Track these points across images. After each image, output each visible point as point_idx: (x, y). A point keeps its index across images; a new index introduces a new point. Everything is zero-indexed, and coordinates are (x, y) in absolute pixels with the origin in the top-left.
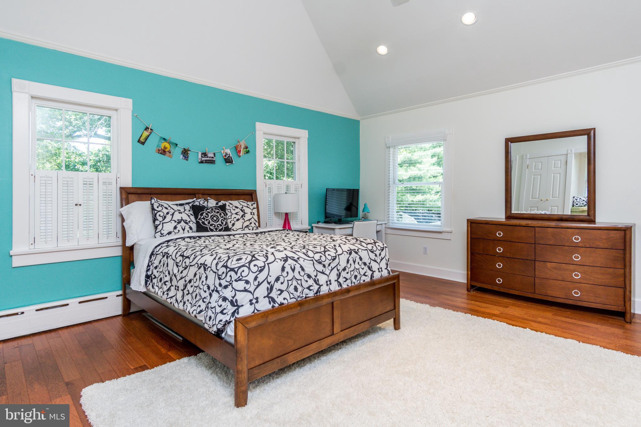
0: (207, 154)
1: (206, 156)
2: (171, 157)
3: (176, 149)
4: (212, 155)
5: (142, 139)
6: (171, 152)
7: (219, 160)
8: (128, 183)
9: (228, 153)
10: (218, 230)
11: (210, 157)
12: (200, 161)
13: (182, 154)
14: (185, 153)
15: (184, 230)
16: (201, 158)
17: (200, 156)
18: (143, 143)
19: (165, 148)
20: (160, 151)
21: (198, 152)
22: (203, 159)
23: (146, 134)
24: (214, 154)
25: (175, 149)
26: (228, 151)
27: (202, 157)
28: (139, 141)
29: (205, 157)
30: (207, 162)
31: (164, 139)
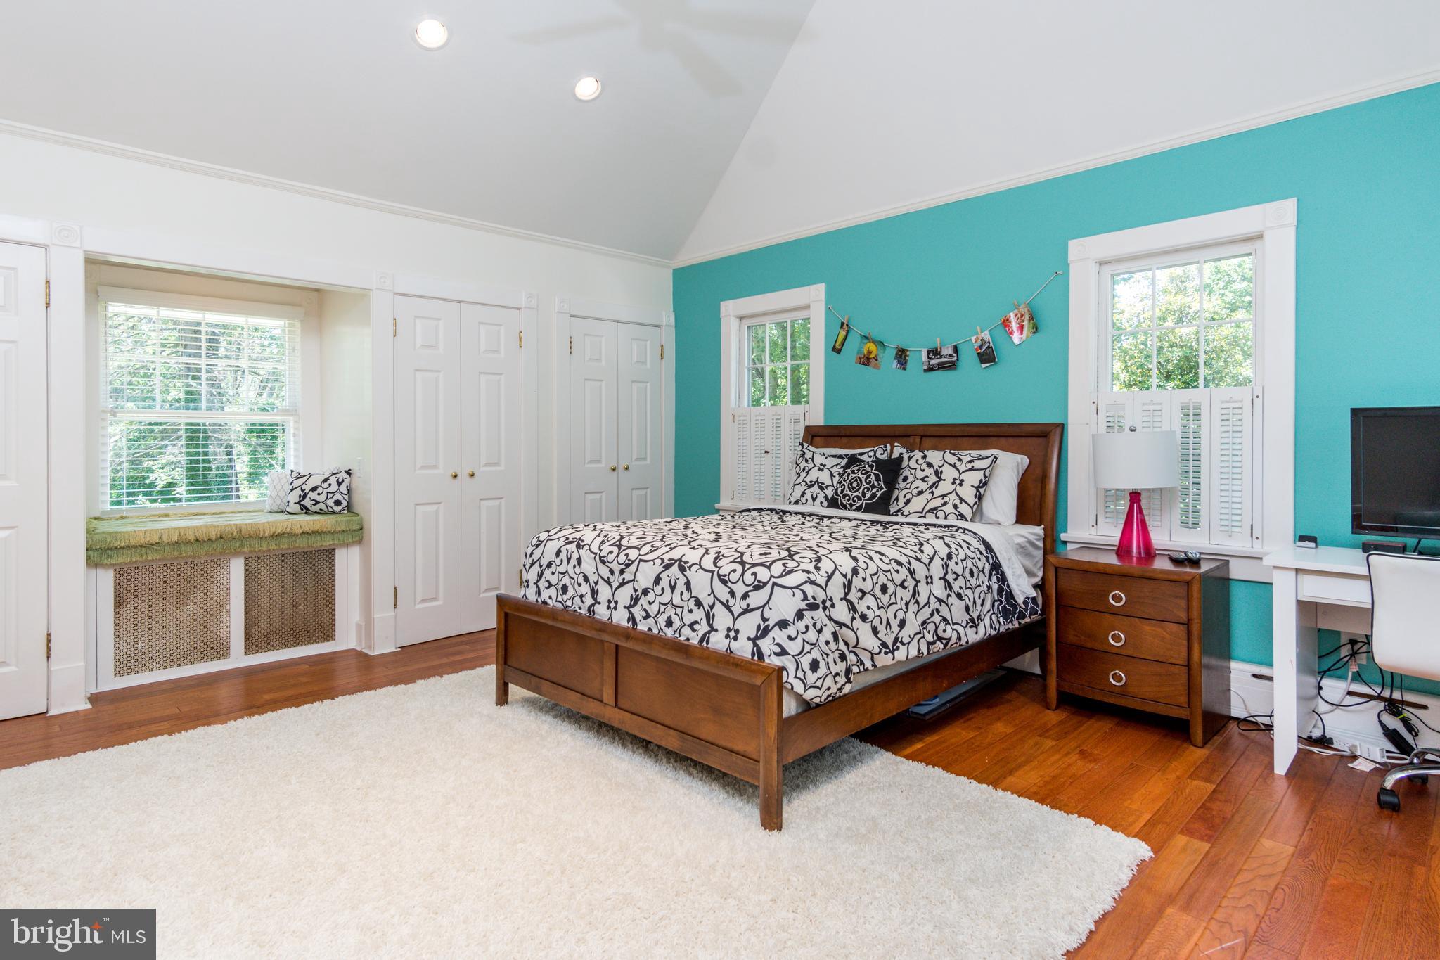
0: (939, 350)
1: (938, 355)
2: (877, 367)
3: (886, 352)
4: (951, 352)
5: (838, 347)
6: (879, 359)
7: (969, 358)
8: (818, 420)
9: (987, 340)
10: (854, 508)
11: (946, 356)
12: (926, 367)
13: (895, 359)
14: (902, 355)
15: (814, 500)
16: (927, 360)
17: (925, 357)
18: (839, 351)
19: (870, 352)
20: (862, 360)
21: (921, 351)
22: (932, 362)
23: (843, 334)
24: (956, 349)
25: (884, 352)
26: (986, 335)
27: (929, 358)
28: (834, 349)
29: (937, 358)
30: (941, 367)
31: (867, 338)
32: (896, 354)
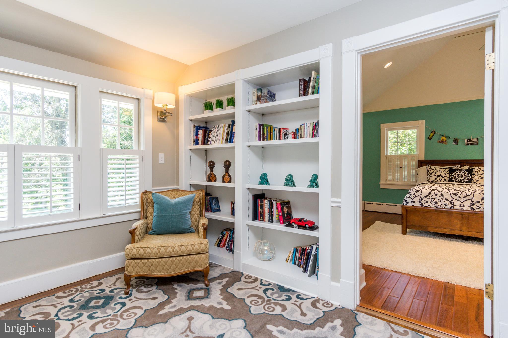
1: (471, 141)
2: (446, 144)
3: (450, 140)
4: (476, 140)
5: (430, 137)
6: (447, 142)
10: (461, 182)
11: (474, 141)
12: (466, 144)
13: (453, 142)
14: (456, 141)
15: (441, 180)
16: (467, 142)
17: (466, 141)
18: (430, 139)
19: (443, 140)
20: (440, 142)
23: (432, 134)
28: (428, 138)
30: (471, 144)
31: (442, 136)
32: (454, 140)
